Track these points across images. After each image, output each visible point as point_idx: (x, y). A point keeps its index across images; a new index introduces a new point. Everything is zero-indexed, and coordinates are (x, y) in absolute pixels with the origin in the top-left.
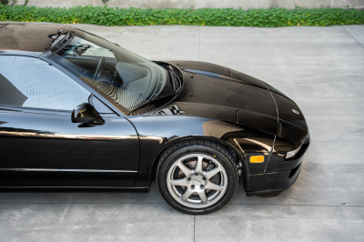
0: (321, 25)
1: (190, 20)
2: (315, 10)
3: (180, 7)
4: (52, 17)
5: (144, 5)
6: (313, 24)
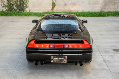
0: (116, 16)
1: (78, 15)
2: (114, 12)
3: (74, 11)
4: (38, 15)
5: (64, 11)
6: (113, 16)
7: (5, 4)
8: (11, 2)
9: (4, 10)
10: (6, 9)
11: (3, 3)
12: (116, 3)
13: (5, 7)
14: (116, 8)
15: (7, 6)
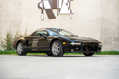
7: (5, 44)
8: (10, 43)
9: (3, 50)
10: (5, 49)
11: (3, 44)
12: (112, 43)
13: (4, 47)
14: (113, 48)
15: (6, 46)
